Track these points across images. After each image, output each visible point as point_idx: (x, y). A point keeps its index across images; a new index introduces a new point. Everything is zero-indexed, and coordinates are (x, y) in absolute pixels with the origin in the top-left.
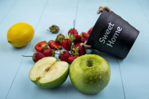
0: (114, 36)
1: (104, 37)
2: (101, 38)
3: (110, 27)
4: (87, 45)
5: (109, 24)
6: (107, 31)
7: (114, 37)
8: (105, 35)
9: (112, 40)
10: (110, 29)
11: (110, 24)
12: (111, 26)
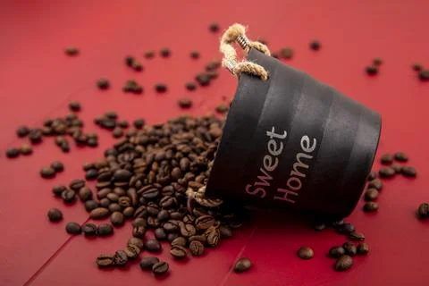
0: (293, 173)
1: (262, 181)
2: (249, 186)
3: (275, 144)
4: (205, 201)
5: (268, 133)
6: (267, 161)
7: (294, 176)
8: (262, 174)
9: (288, 184)
10: (275, 153)
11: (271, 134)
12: (278, 141)
